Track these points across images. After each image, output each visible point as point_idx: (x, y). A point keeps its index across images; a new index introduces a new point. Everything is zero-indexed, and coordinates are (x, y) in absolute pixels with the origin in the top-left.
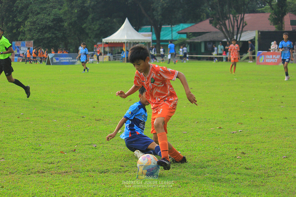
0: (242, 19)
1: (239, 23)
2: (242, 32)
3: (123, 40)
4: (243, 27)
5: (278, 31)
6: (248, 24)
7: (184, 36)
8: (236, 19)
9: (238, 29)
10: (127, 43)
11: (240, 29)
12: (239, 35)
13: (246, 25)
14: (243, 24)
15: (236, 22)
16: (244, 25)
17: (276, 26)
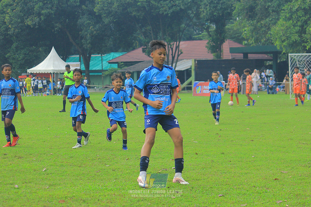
0: (177, 47)
1: (174, 52)
2: (177, 61)
3: (49, 70)
4: (178, 55)
5: (216, 59)
6: (184, 53)
7: (115, 66)
8: (171, 47)
9: (173, 58)
10: (53, 73)
11: (176, 58)
12: (174, 65)
13: (181, 53)
14: (178, 52)
15: (171, 50)
16: (180, 53)
17: (214, 54)
